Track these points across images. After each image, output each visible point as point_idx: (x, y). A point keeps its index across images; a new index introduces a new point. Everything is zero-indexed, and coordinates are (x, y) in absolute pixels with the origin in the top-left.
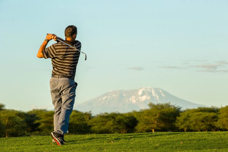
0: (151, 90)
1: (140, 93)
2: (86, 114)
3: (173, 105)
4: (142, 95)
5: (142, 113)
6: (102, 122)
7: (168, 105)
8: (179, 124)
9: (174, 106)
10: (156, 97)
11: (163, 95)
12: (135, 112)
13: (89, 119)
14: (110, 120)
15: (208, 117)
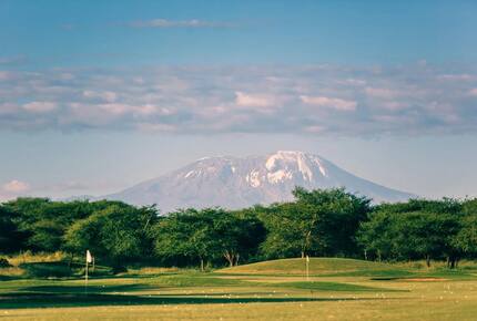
0: (295, 157)
1: (270, 164)
2: (143, 211)
3: (352, 193)
4: (274, 170)
5: (275, 210)
6: (182, 230)
7: (339, 194)
8: (365, 238)
9: (353, 197)
10: (306, 174)
11: (322, 170)
12: (259, 209)
13: (151, 223)
14: (200, 227)
15: (434, 223)
